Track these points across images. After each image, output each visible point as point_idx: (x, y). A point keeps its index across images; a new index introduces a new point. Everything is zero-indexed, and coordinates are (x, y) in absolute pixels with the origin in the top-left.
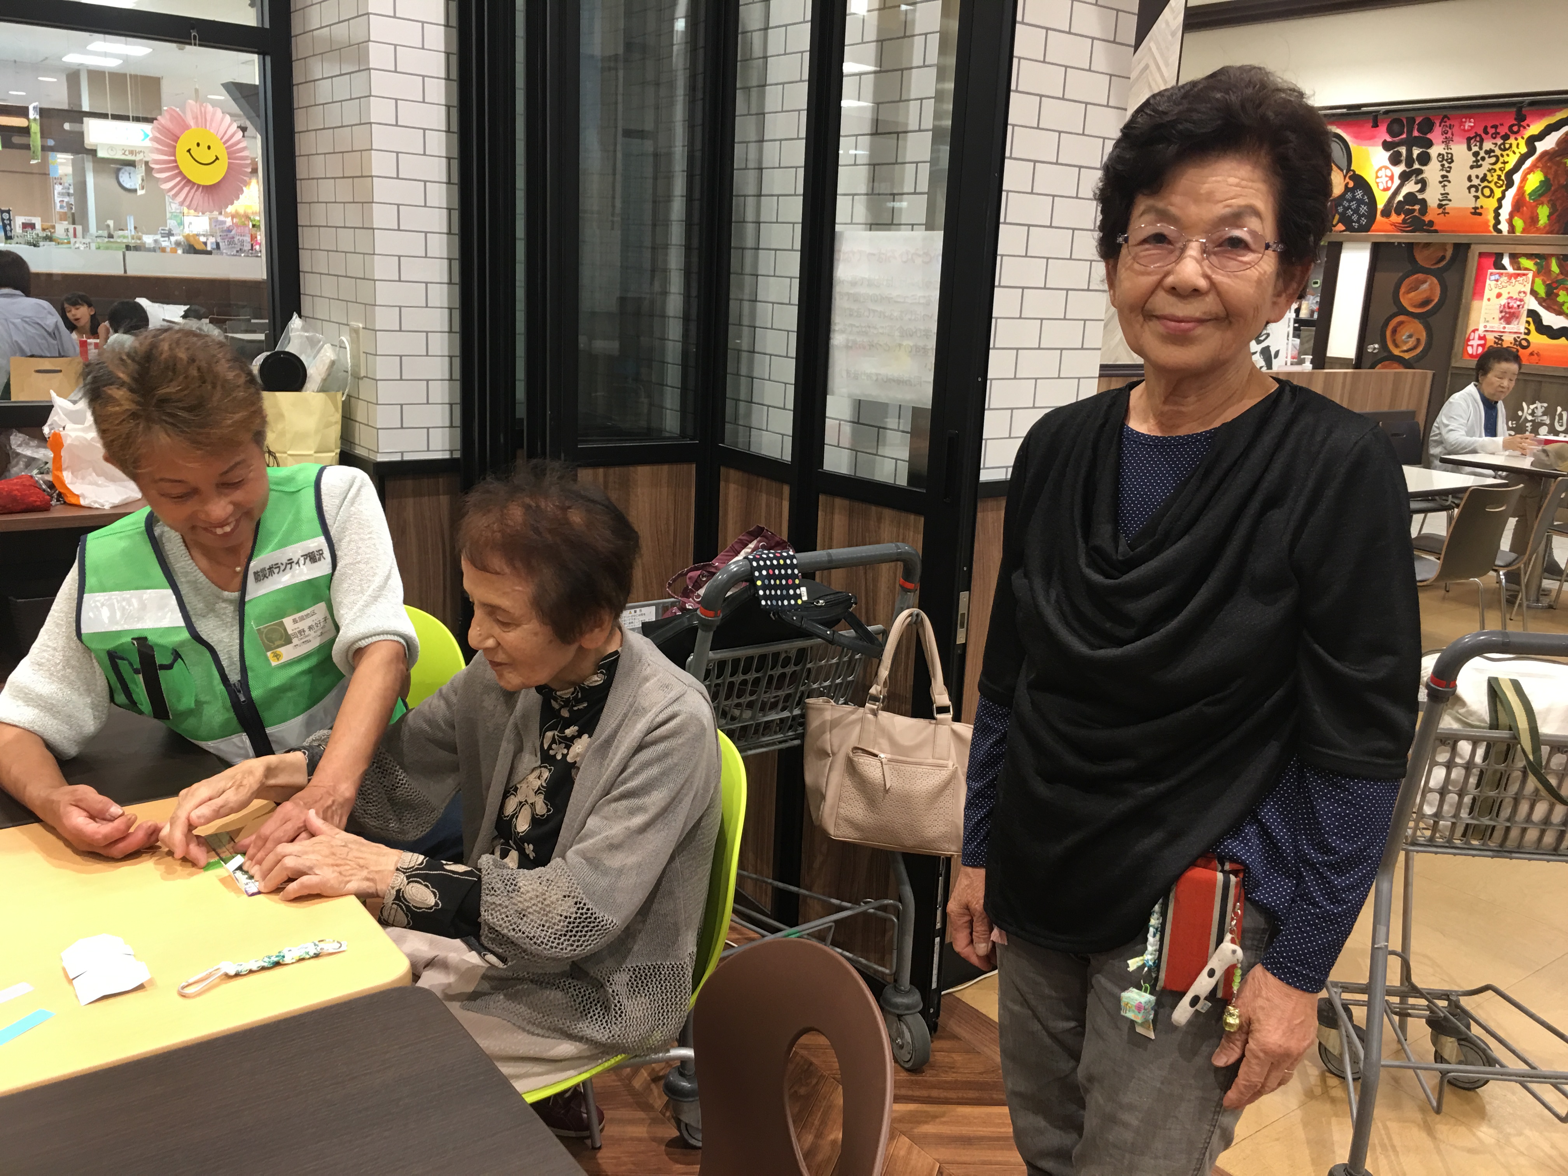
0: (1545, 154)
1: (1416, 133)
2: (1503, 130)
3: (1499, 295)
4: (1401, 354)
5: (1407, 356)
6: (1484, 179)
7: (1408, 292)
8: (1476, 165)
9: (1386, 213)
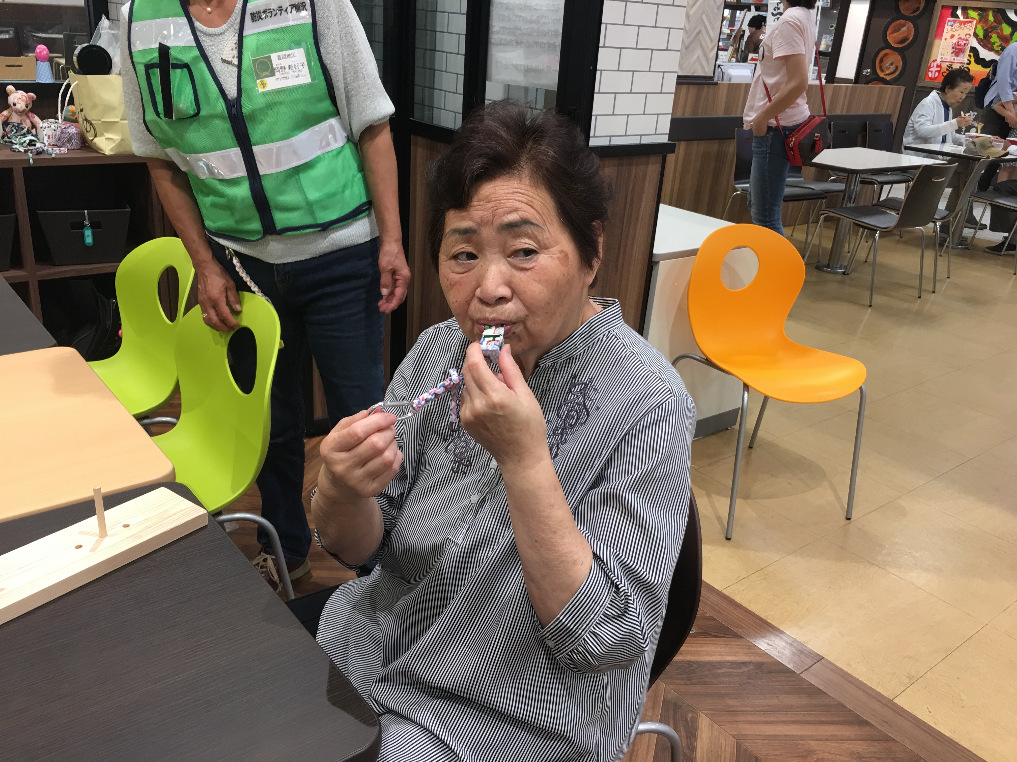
3: (952, 36)
4: (885, 77)
5: (888, 78)
7: (893, 33)
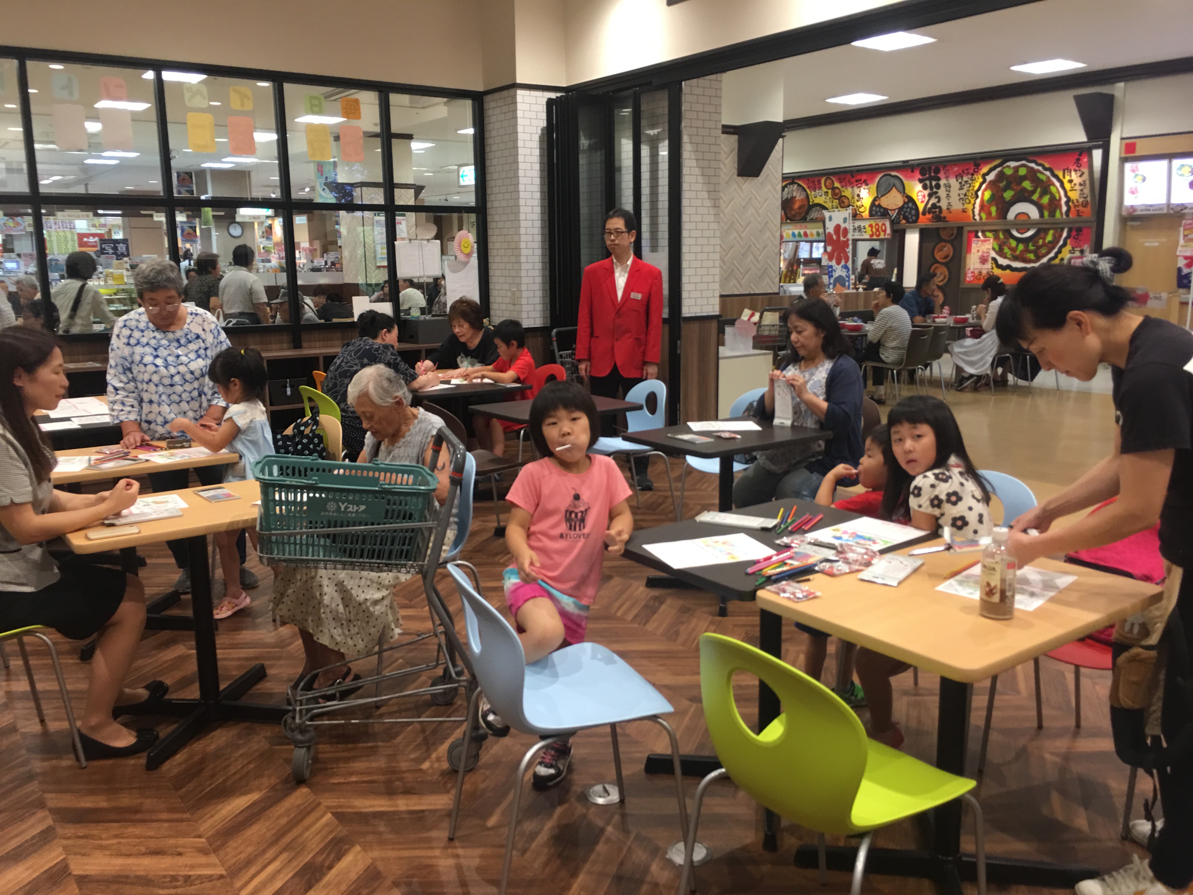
0: (990, 182)
1: (933, 174)
2: (971, 171)
3: (978, 251)
6: (965, 195)
7: (939, 252)
8: (961, 189)
9: (924, 213)
